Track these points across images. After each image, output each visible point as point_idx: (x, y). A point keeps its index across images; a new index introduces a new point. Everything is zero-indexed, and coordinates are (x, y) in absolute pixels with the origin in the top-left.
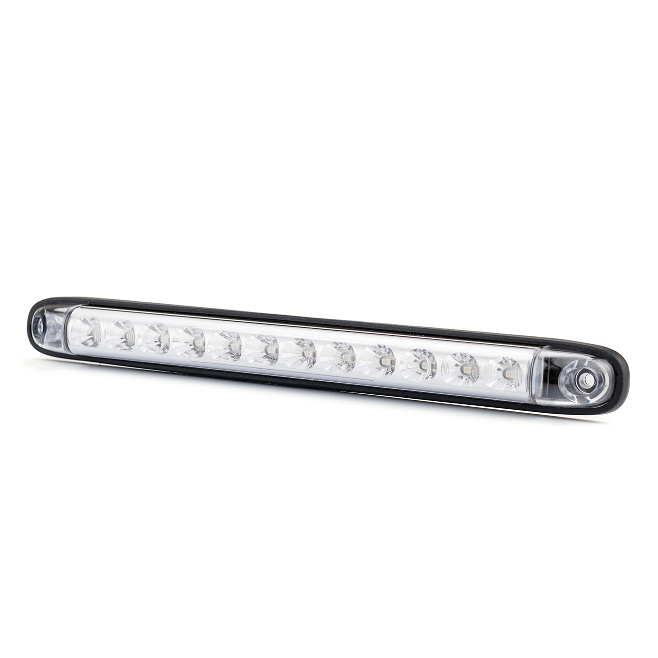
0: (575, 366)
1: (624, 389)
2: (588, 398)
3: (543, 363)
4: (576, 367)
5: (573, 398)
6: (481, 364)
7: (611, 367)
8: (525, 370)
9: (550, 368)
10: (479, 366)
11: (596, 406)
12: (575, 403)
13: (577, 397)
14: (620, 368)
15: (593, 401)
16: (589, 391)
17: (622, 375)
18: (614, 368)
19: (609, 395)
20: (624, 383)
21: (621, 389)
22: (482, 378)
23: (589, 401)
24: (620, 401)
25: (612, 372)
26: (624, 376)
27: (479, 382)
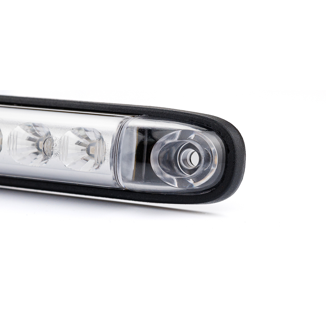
0: (177, 137)
1: (237, 170)
2: (191, 181)
3: (135, 134)
4: (179, 139)
5: (172, 181)
6: (56, 136)
7: (221, 140)
8: (109, 144)
9: (148, 141)
10: (54, 138)
11: (202, 192)
12: (174, 186)
13: (178, 179)
14: (233, 143)
15: (197, 185)
16: (191, 172)
17: (234, 151)
18: (225, 142)
19: (218, 178)
20: (238, 161)
21: (233, 169)
22: (56, 154)
23: (192, 185)
24: (232, 186)
25: (222, 148)
26: (237, 153)
27: (53, 160)
